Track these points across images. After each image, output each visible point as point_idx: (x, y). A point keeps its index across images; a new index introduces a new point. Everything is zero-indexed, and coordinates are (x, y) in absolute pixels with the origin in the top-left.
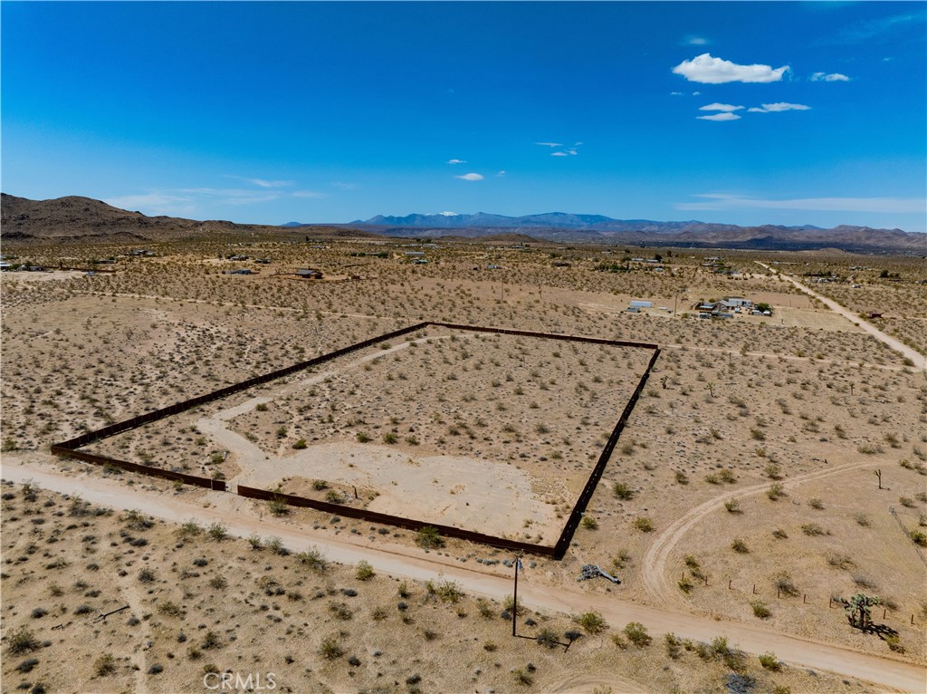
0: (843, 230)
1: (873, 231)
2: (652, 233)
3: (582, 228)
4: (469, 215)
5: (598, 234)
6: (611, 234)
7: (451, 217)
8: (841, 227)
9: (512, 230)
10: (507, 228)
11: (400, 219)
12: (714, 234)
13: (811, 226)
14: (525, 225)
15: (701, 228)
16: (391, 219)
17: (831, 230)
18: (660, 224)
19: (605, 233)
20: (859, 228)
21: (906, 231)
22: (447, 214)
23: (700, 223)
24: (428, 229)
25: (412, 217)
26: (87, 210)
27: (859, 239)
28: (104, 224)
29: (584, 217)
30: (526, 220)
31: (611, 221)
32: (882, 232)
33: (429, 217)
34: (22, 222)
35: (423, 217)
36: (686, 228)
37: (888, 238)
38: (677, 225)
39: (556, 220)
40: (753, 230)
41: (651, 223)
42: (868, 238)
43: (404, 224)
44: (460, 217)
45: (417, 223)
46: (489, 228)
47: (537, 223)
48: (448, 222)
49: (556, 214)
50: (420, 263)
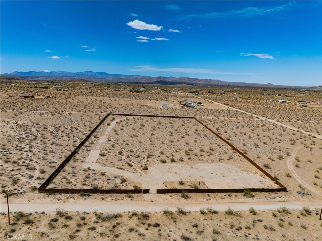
0: (181, 78)
1: (190, 78)
2: (124, 79)
3: (99, 77)
4: (55, 72)
5: (106, 79)
6: (111, 79)
7: (47, 72)
8: (181, 77)
9: (73, 78)
11: (25, 73)
12: (145, 79)
13: (172, 77)
14: (78, 76)
15: (139, 77)
16: (21, 73)
17: (178, 78)
18: (126, 76)
19: (108, 79)
20: (186, 77)
21: (198, 78)
22: (46, 71)
23: (139, 76)
24: (39, 77)
25: (31, 72)
27: (187, 81)
29: (99, 73)
30: (78, 74)
31: (110, 75)
32: (192, 79)
33: (38, 72)
35: (36, 72)
36: (135, 77)
38: (132, 76)
39: (89, 74)
40: (156, 78)
41: (123, 76)
42: (189, 81)
43: (27, 75)
44: (51, 72)
45: (33, 75)
46: (64, 77)
47: (82, 75)
48: (47, 74)
49: (89, 72)
50: (65, 90)
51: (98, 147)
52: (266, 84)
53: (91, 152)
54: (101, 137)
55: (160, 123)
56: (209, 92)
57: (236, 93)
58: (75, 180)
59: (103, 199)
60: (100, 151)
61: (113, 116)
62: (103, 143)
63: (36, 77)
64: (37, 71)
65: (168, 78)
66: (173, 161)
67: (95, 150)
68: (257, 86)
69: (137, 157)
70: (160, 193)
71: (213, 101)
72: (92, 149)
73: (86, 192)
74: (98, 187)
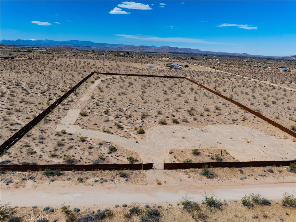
1: (171, 47)
2: (109, 47)
3: (85, 46)
4: (42, 41)
5: (91, 47)
6: (95, 48)
7: (35, 41)
8: (162, 46)
9: (60, 46)
10: (58, 45)
11: (13, 41)
12: (128, 48)
13: (154, 46)
14: (64, 44)
15: (123, 46)
18: (110, 45)
19: (93, 47)
20: (167, 47)
21: (179, 48)
22: (33, 40)
24: (27, 45)
25: (19, 41)
31: (94, 43)
32: (173, 48)
35: (23, 41)
36: (119, 46)
37: (175, 49)
38: (115, 45)
39: (75, 43)
41: (107, 44)
42: (170, 50)
43: (15, 44)
44: (38, 41)
45: (21, 43)
46: (51, 45)
47: (68, 44)
49: (75, 41)
50: (49, 54)
51: (79, 105)
52: (242, 54)
53: (69, 111)
54: (83, 95)
55: (149, 82)
56: (192, 58)
57: (217, 60)
58: (42, 148)
59: (81, 180)
60: (80, 110)
61: (98, 75)
62: (85, 101)
64: (25, 40)
65: (150, 47)
66: (175, 122)
67: (75, 108)
68: (234, 55)
69: (128, 117)
70: (169, 169)
71: (198, 65)
72: (71, 108)
73: (55, 169)
74: (74, 159)
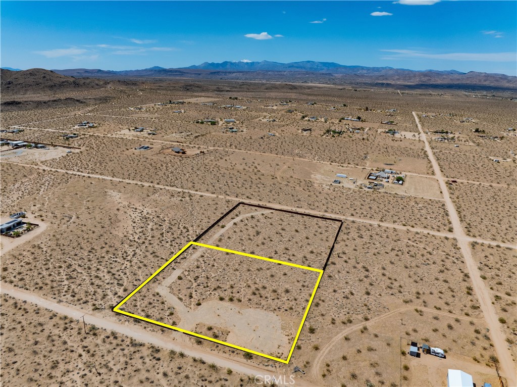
1: (489, 75)
4: (258, 62)
5: (332, 76)
7: (247, 63)
9: (282, 73)
11: (218, 64)
14: (290, 69)
16: (213, 64)
22: (245, 61)
24: (234, 72)
25: (225, 63)
26: (44, 77)
27: (480, 81)
28: (55, 86)
29: (324, 64)
30: (291, 66)
31: (340, 66)
33: (235, 63)
34: (9, 86)
35: (231, 63)
36: (383, 72)
37: (497, 81)
39: (309, 65)
42: (485, 81)
43: (220, 69)
44: (253, 63)
45: (228, 68)
46: (269, 71)
47: (297, 67)
48: (246, 66)
49: (309, 62)
63: (230, 72)
64: (234, 61)
65: (443, 75)
